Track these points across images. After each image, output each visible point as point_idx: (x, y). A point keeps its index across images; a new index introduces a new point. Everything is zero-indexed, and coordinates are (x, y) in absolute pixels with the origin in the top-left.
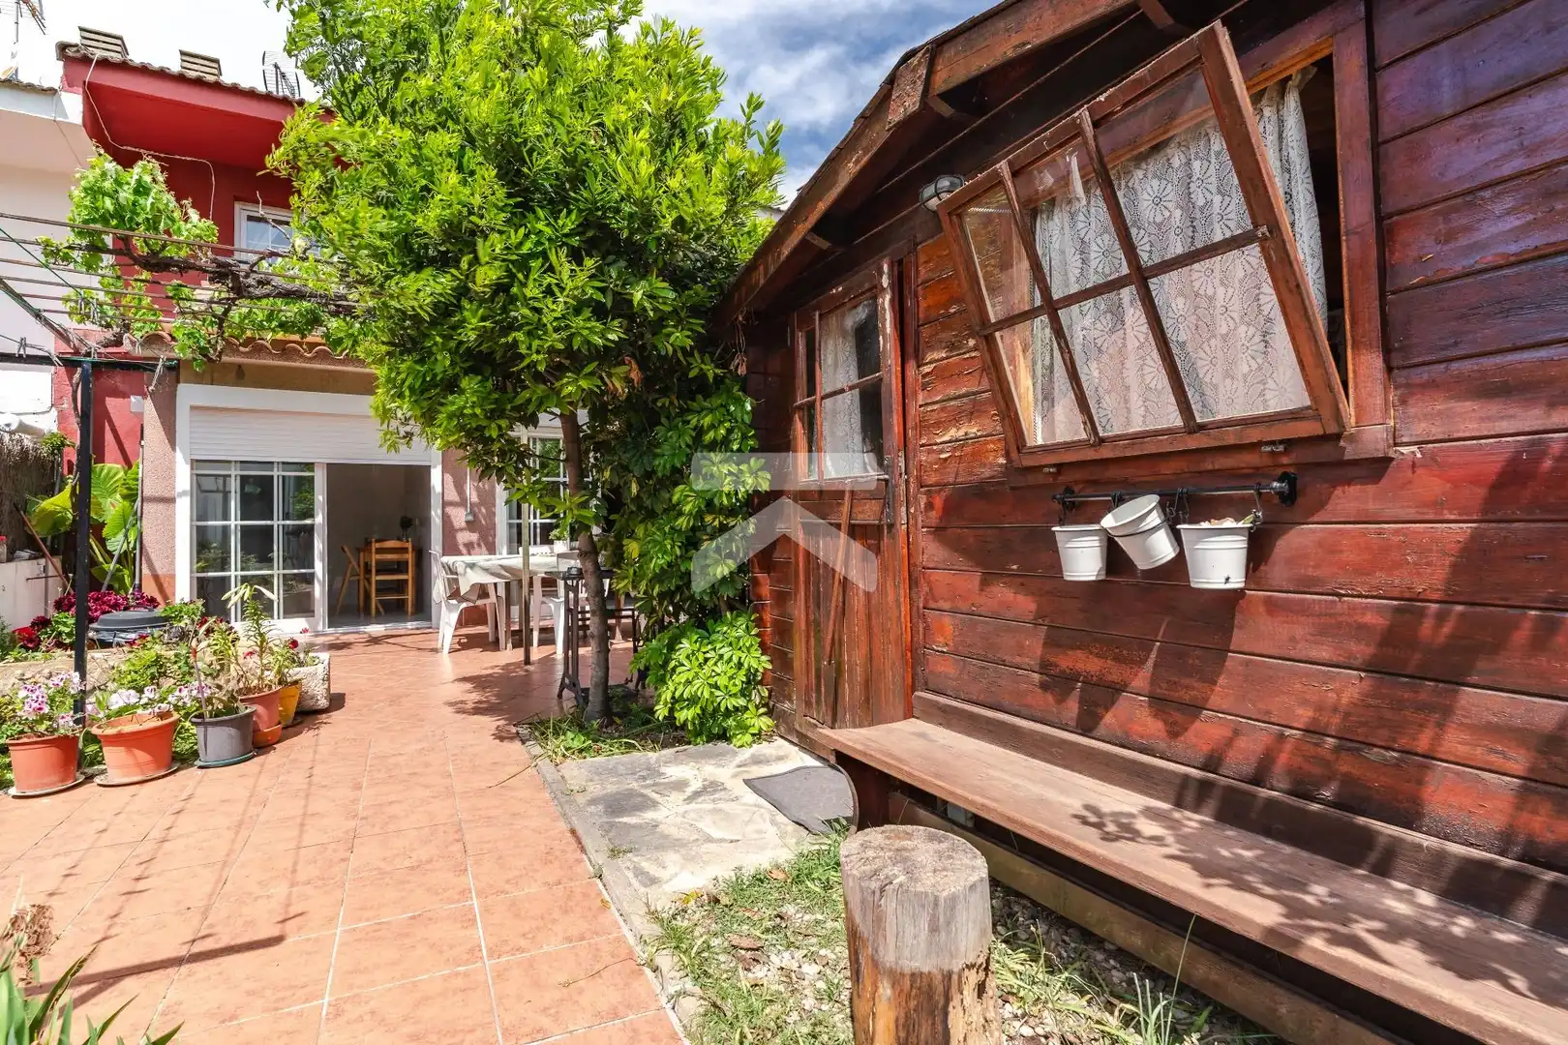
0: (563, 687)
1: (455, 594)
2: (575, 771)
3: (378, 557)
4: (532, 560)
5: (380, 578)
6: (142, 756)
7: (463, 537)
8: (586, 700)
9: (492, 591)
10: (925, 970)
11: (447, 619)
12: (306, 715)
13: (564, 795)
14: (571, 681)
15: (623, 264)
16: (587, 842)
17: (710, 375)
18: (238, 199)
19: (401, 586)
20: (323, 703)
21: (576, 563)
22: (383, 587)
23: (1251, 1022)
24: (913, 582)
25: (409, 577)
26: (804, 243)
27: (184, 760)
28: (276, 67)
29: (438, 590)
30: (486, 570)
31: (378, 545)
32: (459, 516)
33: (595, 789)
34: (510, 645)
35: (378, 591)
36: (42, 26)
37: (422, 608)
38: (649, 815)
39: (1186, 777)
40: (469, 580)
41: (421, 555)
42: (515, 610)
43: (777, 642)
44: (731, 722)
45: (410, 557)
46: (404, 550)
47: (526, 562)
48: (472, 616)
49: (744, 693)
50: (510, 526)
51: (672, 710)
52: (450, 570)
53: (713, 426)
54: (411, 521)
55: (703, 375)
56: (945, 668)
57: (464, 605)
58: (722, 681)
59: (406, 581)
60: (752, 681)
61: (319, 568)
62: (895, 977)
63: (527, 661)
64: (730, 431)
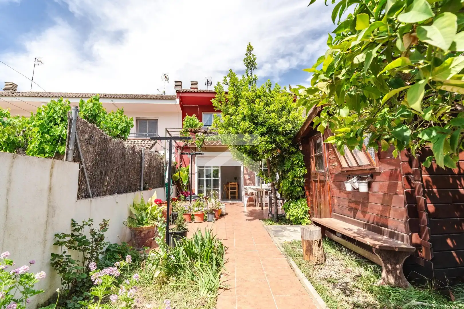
0: (269, 214)
1: (246, 194)
2: (270, 227)
3: (230, 186)
4: (263, 187)
5: (231, 191)
6: (200, 218)
7: (248, 182)
8: (273, 216)
9: (254, 193)
10: (309, 240)
11: (245, 199)
12: (222, 215)
13: (267, 229)
14: (270, 212)
15: (275, 133)
16: (271, 235)
17: (294, 151)
18: (202, 112)
19: (235, 193)
20: (225, 213)
21: (270, 188)
22: (231, 193)
23: (364, 257)
24: (330, 192)
25: (237, 191)
26: (308, 127)
27: (205, 220)
28: (207, 80)
29: (243, 193)
30: (253, 189)
31: (230, 183)
32: (247, 177)
33: (273, 229)
34: (258, 206)
35: (230, 194)
36: (168, 81)
37: (239, 198)
38: (282, 233)
39: (364, 223)
40: (250, 191)
41: (239, 186)
42: (260, 199)
43: (311, 205)
44: (302, 221)
45: (237, 186)
46: (236, 185)
47: (261, 188)
48: (250, 200)
49: (304, 214)
50: (258, 179)
51: (289, 217)
52: (246, 189)
53: (295, 161)
54: (237, 179)
55: (292, 151)
56: (336, 208)
57: (249, 197)
58: (299, 212)
59: (236, 192)
60: (306, 213)
61: (220, 188)
62: (305, 241)
63: (262, 209)
64: (299, 162)
